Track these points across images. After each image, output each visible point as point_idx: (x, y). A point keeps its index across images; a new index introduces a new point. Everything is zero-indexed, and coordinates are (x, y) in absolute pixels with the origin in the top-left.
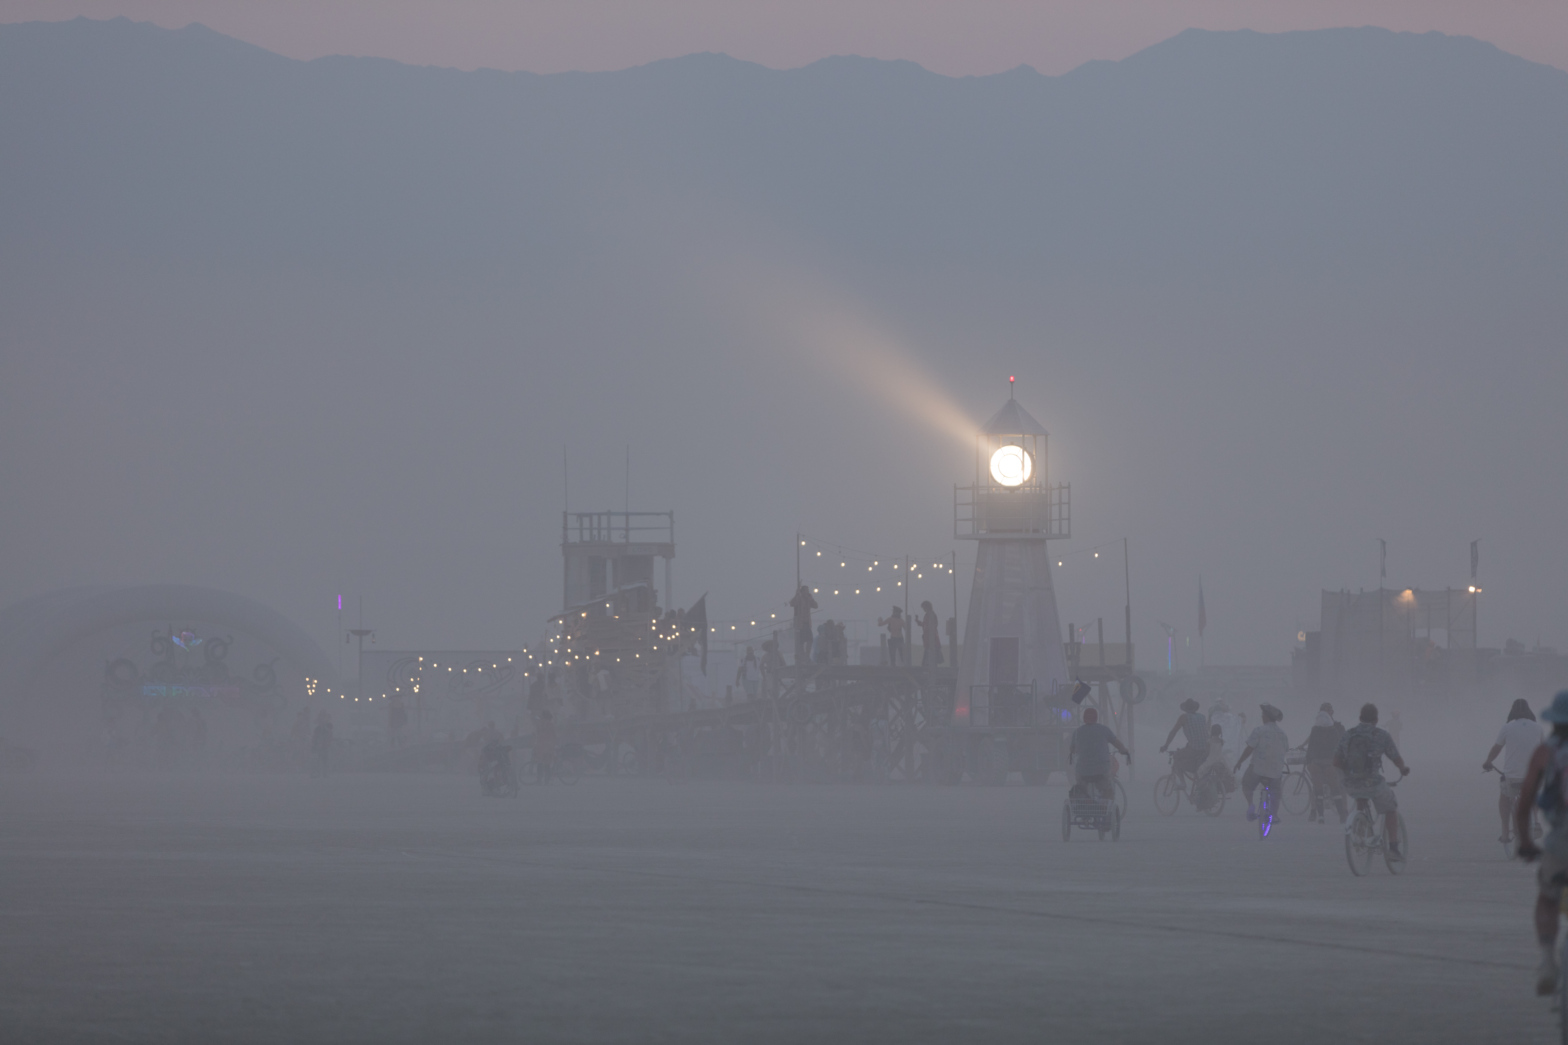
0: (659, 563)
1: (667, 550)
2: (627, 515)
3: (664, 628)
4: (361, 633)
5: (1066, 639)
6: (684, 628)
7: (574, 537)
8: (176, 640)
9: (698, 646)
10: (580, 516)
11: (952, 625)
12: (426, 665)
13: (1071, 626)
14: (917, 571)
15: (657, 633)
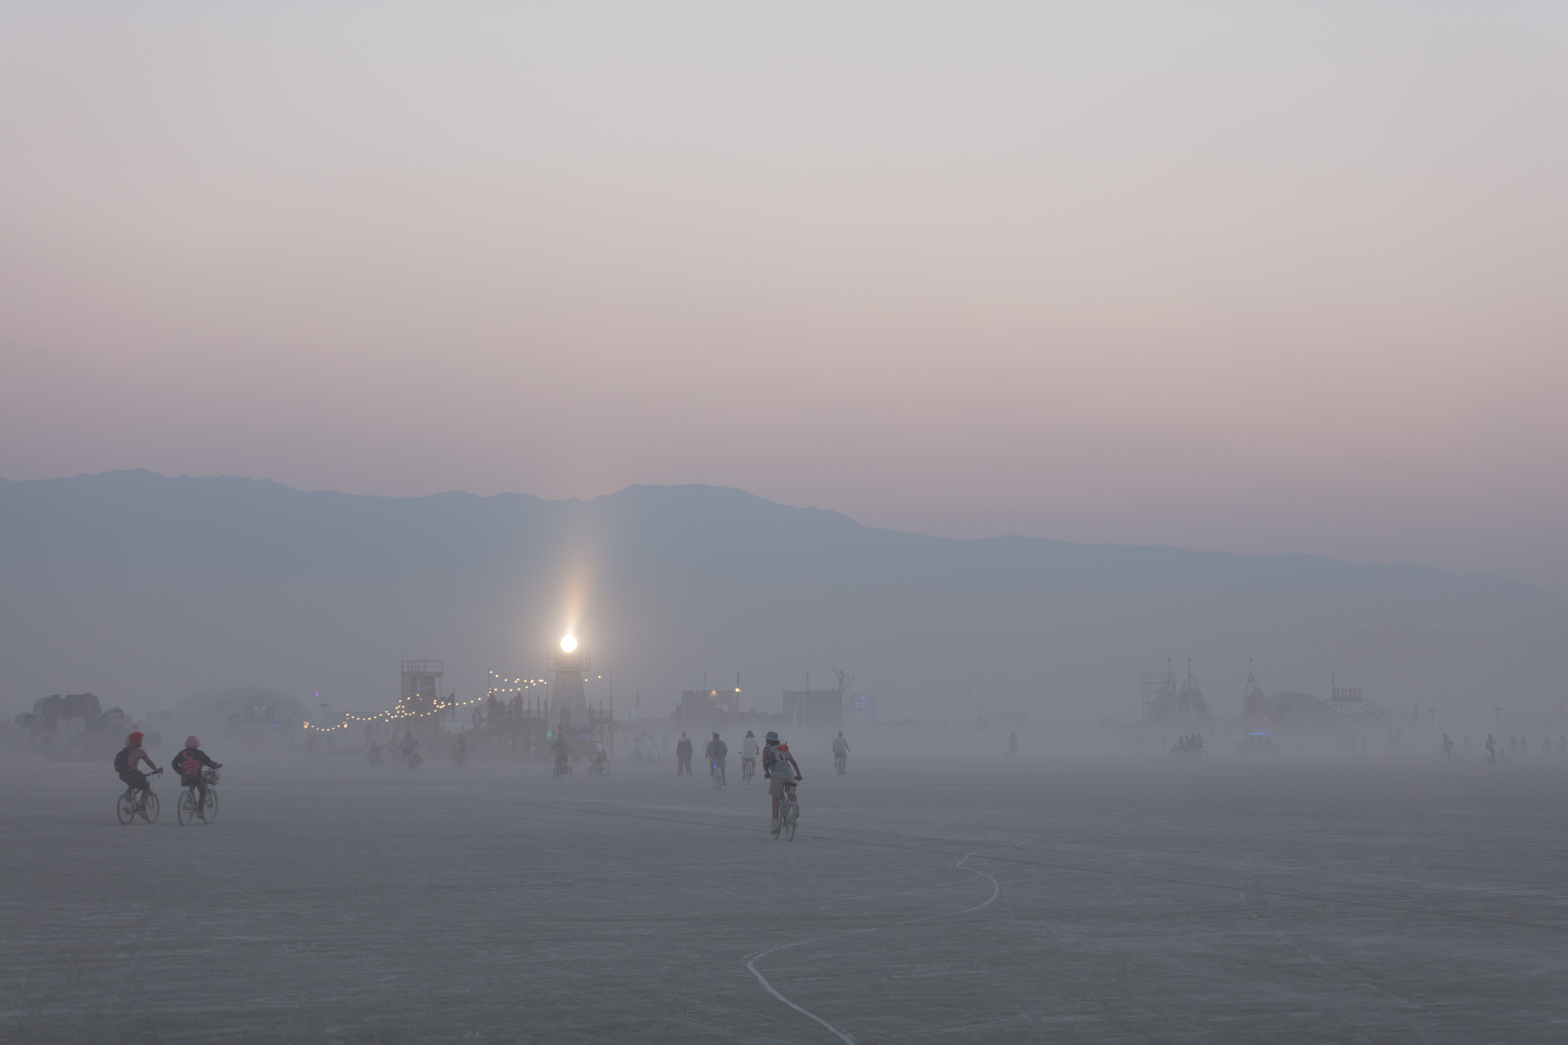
0: (437, 680)
1: (440, 675)
2: (425, 661)
3: (439, 703)
4: (325, 705)
5: (588, 708)
6: (446, 703)
7: (405, 670)
8: (255, 708)
9: (451, 710)
10: (408, 662)
11: (546, 703)
12: (349, 717)
13: (590, 703)
14: (533, 682)
15: (436, 705)
